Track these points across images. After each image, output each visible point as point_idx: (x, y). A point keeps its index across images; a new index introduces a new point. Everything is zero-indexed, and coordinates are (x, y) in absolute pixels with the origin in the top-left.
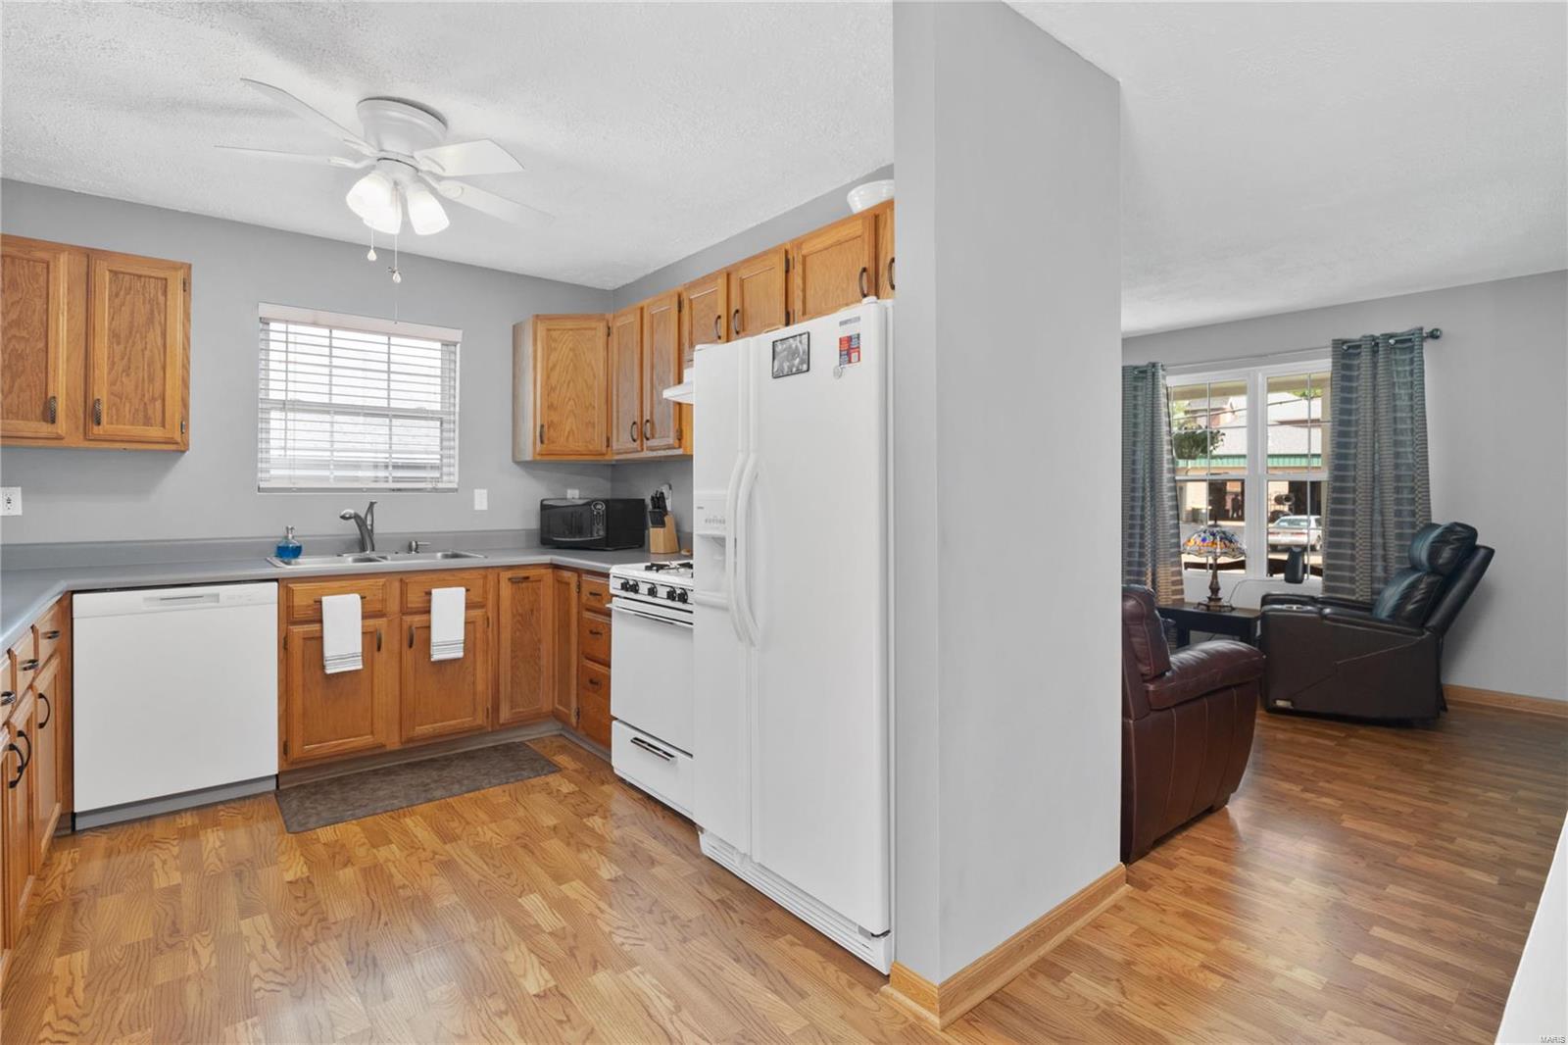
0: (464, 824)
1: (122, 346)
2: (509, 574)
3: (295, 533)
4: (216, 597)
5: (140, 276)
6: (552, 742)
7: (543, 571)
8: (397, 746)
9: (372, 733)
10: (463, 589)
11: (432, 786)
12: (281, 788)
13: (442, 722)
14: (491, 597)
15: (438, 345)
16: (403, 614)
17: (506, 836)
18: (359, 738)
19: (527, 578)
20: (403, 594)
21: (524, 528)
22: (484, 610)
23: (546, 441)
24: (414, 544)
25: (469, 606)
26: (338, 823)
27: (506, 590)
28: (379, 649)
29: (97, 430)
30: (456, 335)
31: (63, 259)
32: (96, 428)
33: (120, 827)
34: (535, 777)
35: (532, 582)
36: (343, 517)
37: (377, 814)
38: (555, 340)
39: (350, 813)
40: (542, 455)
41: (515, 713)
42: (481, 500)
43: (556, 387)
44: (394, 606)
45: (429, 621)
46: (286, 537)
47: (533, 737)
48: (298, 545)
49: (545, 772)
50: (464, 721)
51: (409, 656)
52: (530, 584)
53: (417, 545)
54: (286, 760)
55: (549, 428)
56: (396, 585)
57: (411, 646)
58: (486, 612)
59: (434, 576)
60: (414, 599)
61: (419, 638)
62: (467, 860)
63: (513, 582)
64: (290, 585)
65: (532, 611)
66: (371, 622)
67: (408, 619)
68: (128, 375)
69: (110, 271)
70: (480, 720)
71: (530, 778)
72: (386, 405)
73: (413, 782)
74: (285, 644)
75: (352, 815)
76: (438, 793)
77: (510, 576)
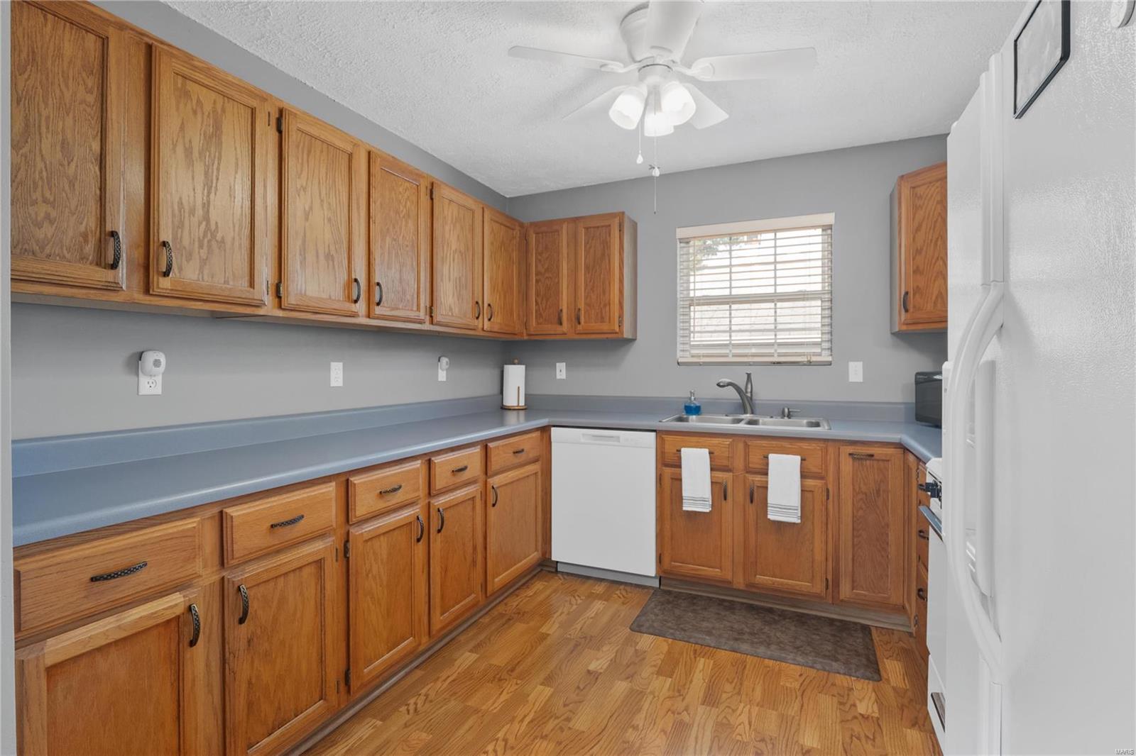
0: (737, 690)
1: (590, 274)
2: (850, 449)
3: (696, 396)
4: (618, 438)
5: (598, 227)
6: (900, 640)
7: (891, 451)
8: (742, 587)
9: (721, 568)
10: (798, 458)
11: (746, 637)
12: (661, 587)
13: (781, 578)
14: (831, 468)
15: (819, 231)
16: (747, 472)
17: (755, 730)
18: (711, 569)
19: (872, 456)
20: (747, 454)
21: (905, 401)
22: (823, 482)
23: (911, 310)
24: (786, 410)
25: (804, 475)
26: (659, 636)
27: (847, 466)
28: (725, 499)
29: (579, 327)
30: (829, 218)
31: (565, 226)
32: (579, 326)
33: (576, 578)
34: (845, 674)
35: (878, 460)
36: (718, 385)
37: (689, 642)
38: (921, 197)
39: (671, 631)
40: (907, 324)
41: (857, 594)
42: (856, 372)
43: (922, 249)
44: (739, 463)
45: (767, 482)
46: (690, 399)
47: (882, 625)
48: (698, 405)
49: (858, 674)
50: (802, 585)
51: (751, 509)
52: (875, 463)
53: (789, 412)
54: (661, 569)
55: (914, 294)
56: (741, 446)
57: (752, 502)
58: (826, 484)
59: (774, 443)
60: (755, 459)
61: (757, 496)
62: (700, 736)
63: (854, 459)
64: (663, 436)
65: (878, 491)
66: (720, 475)
67: (750, 477)
68: (593, 292)
69: (585, 228)
70: (819, 588)
71: (839, 673)
72: (773, 291)
73: (736, 626)
74: (660, 479)
75: (672, 634)
76: (745, 647)
77: (851, 451)
